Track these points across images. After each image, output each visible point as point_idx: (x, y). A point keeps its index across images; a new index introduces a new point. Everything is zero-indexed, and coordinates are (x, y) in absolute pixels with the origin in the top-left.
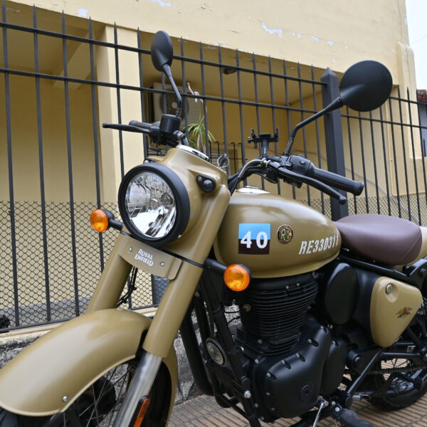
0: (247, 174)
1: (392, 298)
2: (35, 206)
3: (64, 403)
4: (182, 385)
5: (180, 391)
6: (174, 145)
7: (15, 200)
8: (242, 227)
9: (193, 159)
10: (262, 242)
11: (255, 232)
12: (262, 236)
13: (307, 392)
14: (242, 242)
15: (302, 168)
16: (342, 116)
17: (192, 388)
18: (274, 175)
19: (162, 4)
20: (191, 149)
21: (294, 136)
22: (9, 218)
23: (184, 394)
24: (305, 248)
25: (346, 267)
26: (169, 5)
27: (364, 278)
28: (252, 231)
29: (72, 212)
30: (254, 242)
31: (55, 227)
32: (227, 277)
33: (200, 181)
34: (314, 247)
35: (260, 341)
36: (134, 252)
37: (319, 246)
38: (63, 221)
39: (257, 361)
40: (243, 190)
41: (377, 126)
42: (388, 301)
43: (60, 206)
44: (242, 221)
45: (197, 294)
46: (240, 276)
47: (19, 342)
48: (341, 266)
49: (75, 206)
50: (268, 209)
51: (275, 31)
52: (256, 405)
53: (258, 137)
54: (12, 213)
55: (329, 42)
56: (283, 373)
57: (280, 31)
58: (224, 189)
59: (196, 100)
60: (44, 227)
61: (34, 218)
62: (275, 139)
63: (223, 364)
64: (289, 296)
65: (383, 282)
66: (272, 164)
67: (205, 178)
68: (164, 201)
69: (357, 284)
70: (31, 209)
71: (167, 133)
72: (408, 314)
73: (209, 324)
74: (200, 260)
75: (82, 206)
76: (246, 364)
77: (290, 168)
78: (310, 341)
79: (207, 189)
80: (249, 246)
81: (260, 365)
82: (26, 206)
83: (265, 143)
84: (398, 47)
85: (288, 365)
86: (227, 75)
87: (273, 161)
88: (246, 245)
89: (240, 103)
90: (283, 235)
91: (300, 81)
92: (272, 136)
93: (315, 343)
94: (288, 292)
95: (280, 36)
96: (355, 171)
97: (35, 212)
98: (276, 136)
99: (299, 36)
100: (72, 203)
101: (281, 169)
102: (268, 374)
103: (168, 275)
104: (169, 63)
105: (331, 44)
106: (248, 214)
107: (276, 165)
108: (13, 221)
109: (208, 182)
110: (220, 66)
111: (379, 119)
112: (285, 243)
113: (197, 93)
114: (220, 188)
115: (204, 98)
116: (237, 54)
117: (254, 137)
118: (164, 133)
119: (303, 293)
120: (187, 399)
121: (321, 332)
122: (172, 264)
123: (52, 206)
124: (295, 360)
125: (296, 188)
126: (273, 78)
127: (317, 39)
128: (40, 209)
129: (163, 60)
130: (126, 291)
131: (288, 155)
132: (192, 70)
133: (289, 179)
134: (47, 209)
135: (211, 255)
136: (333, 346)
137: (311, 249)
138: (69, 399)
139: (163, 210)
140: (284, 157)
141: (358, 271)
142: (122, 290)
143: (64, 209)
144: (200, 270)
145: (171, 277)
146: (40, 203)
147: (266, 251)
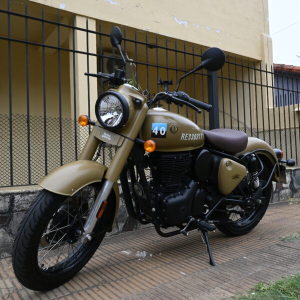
0: (157, 99)
1: (229, 168)
2: (40, 118)
3: (72, 192)
4: (119, 224)
5: (118, 227)
6: (122, 84)
7: (30, 114)
8: (153, 124)
9: (131, 91)
10: (163, 132)
11: (159, 128)
12: (163, 129)
13: (184, 210)
14: (153, 132)
15: (183, 97)
16: (218, 77)
17: (124, 226)
18: (169, 100)
19: (112, 3)
20: (131, 86)
21: (180, 82)
22: (26, 124)
23: (120, 229)
24: (183, 136)
25: (206, 152)
26: (116, 3)
27: (216, 159)
28: (159, 127)
29: (60, 123)
30: (159, 132)
31: (51, 128)
32: (145, 146)
33: (134, 100)
34: (189, 137)
35: (161, 186)
36: (101, 134)
37: (191, 137)
38: (56, 128)
39: (159, 195)
40: (155, 109)
41: (246, 85)
42: (227, 170)
43: (54, 120)
44: (154, 122)
45: (131, 158)
46: (151, 146)
47: (31, 191)
48: (204, 151)
49: (62, 120)
50: (166, 117)
51: (183, 22)
52: (158, 218)
53: (163, 82)
54: (28, 122)
55: (217, 31)
56: (172, 200)
57: (186, 23)
58: (145, 105)
59: (131, 63)
60: (45, 131)
61: (40, 125)
62: (171, 83)
63: (142, 195)
64: (176, 162)
65: (226, 160)
66: (168, 94)
67: (137, 99)
68: (117, 110)
69: (213, 162)
70: (38, 120)
71: (118, 79)
72: (238, 178)
73: (136, 174)
74: (133, 138)
75: (66, 121)
76: (154, 196)
77: (178, 97)
78: (186, 187)
79: (137, 105)
80: (156, 134)
81: (160, 196)
82: (36, 118)
83: (166, 85)
84: (262, 36)
85: (174, 197)
86: (151, 49)
87: (169, 93)
88: (155, 133)
89: (158, 67)
90: (173, 130)
91: (194, 55)
92: (170, 82)
93: (189, 188)
94: (175, 160)
95: (186, 25)
96: (232, 115)
97: (40, 122)
98: (172, 82)
99: (198, 26)
100: (60, 119)
101: (173, 97)
102: (165, 201)
103: (118, 144)
104: (120, 43)
105: (218, 32)
106: (157, 119)
107: (171, 95)
108: (28, 126)
109: (138, 101)
110: (146, 44)
111: (248, 81)
112: (173, 133)
113: (131, 60)
114: (143, 105)
115: (136, 63)
116: (157, 36)
117: (161, 82)
118: (117, 79)
119: (183, 161)
120: (121, 232)
121: (192, 183)
122: (120, 139)
123: (50, 119)
124: (178, 195)
125: (180, 107)
126: (178, 53)
127: (210, 29)
128: (43, 120)
129: (117, 42)
130: (95, 156)
131: (177, 91)
132: (130, 46)
133: (176, 102)
134: (47, 121)
135: (138, 137)
136: (198, 191)
137: (187, 138)
138: (74, 191)
139: (115, 114)
140: (175, 92)
141: (213, 155)
142: (93, 155)
143: (56, 122)
144: (133, 143)
145: (119, 145)
146: (43, 117)
147: (165, 136)
